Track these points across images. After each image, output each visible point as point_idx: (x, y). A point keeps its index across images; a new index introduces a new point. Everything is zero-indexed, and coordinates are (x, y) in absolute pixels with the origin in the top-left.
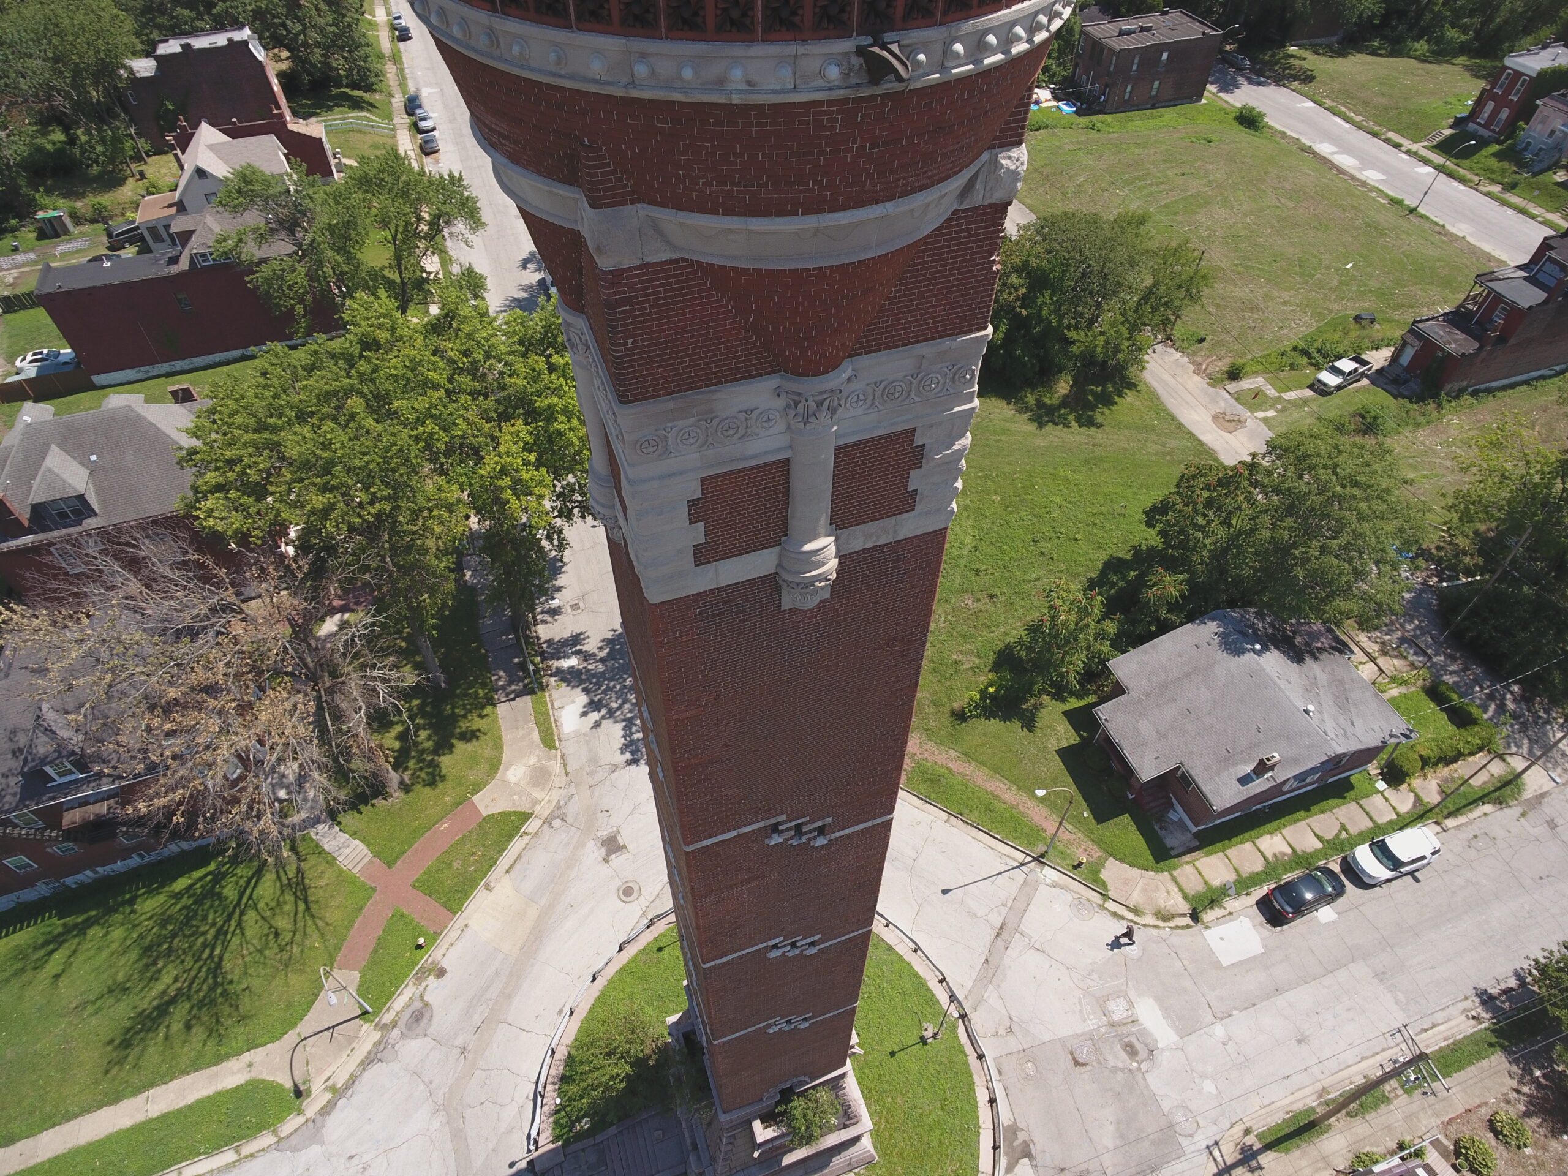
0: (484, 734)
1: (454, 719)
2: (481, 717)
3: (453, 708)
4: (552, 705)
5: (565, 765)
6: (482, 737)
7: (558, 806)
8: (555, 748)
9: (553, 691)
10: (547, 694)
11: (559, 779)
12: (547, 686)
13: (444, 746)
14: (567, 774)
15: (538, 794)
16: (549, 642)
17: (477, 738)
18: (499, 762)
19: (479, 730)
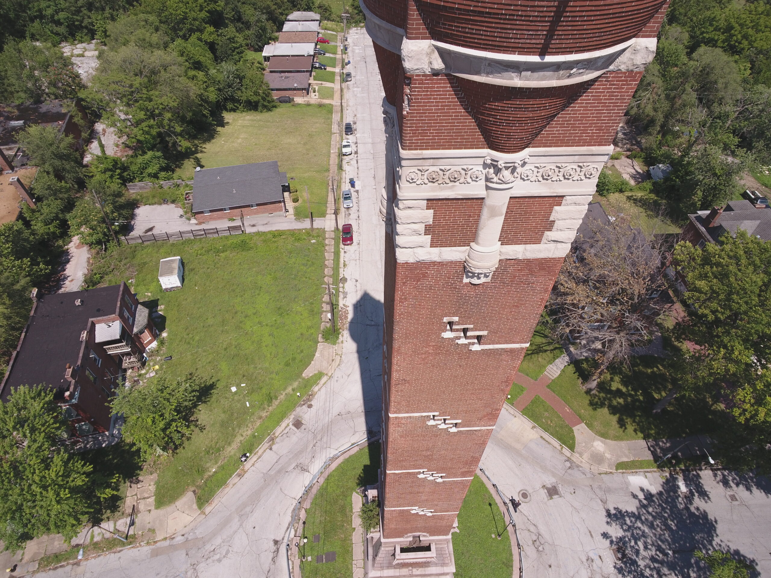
0: (624, 431)
1: (632, 416)
2: (635, 431)
3: (639, 416)
4: (648, 472)
5: (606, 473)
6: (621, 430)
7: (578, 466)
8: (617, 469)
9: (659, 474)
10: (656, 469)
11: (596, 469)
12: (662, 471)
13: (614, 410)
14: (600, 474)
15: (586, 456)
16: (698, 476)
17: (621, 427)
18: (606, 438)
19: (626, 428)
